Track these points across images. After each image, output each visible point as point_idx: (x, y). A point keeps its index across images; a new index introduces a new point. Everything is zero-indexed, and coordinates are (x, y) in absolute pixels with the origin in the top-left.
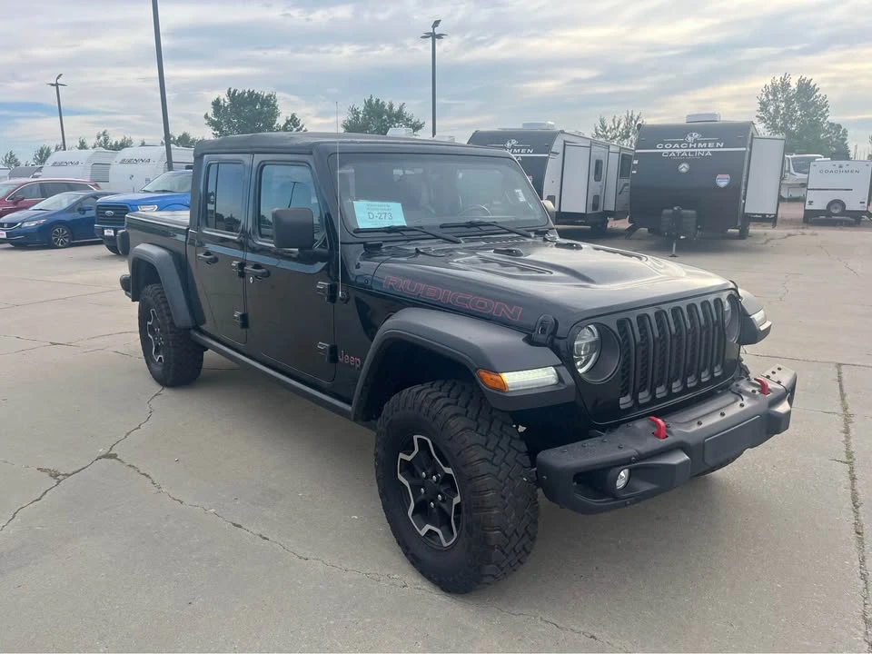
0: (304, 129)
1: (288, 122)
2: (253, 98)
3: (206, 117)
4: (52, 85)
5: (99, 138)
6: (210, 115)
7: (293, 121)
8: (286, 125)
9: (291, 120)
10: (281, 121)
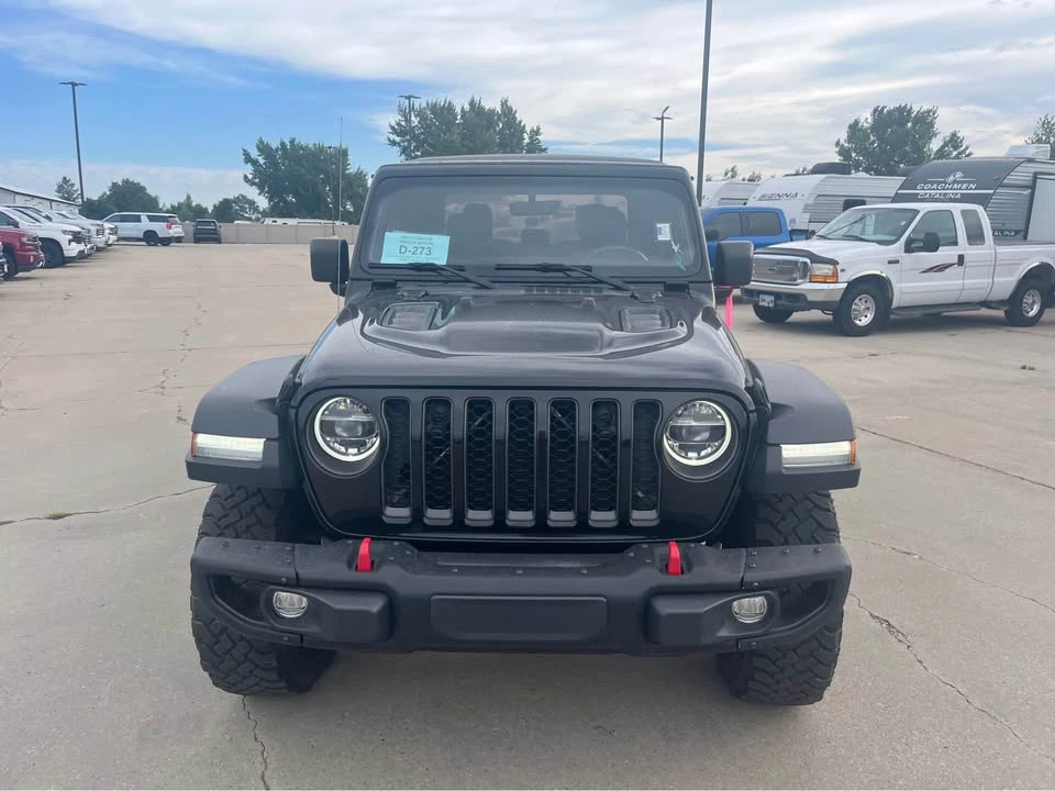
0: (967, 152)
1: (946, 144)
2: (902, 113)
3: (838, 144)
4: (658, 119)
5: (726, 174)
6: (842, 142)
7: (954, 141)
8: (943, 147)
9: (949, 142)
10: (935, 145)
